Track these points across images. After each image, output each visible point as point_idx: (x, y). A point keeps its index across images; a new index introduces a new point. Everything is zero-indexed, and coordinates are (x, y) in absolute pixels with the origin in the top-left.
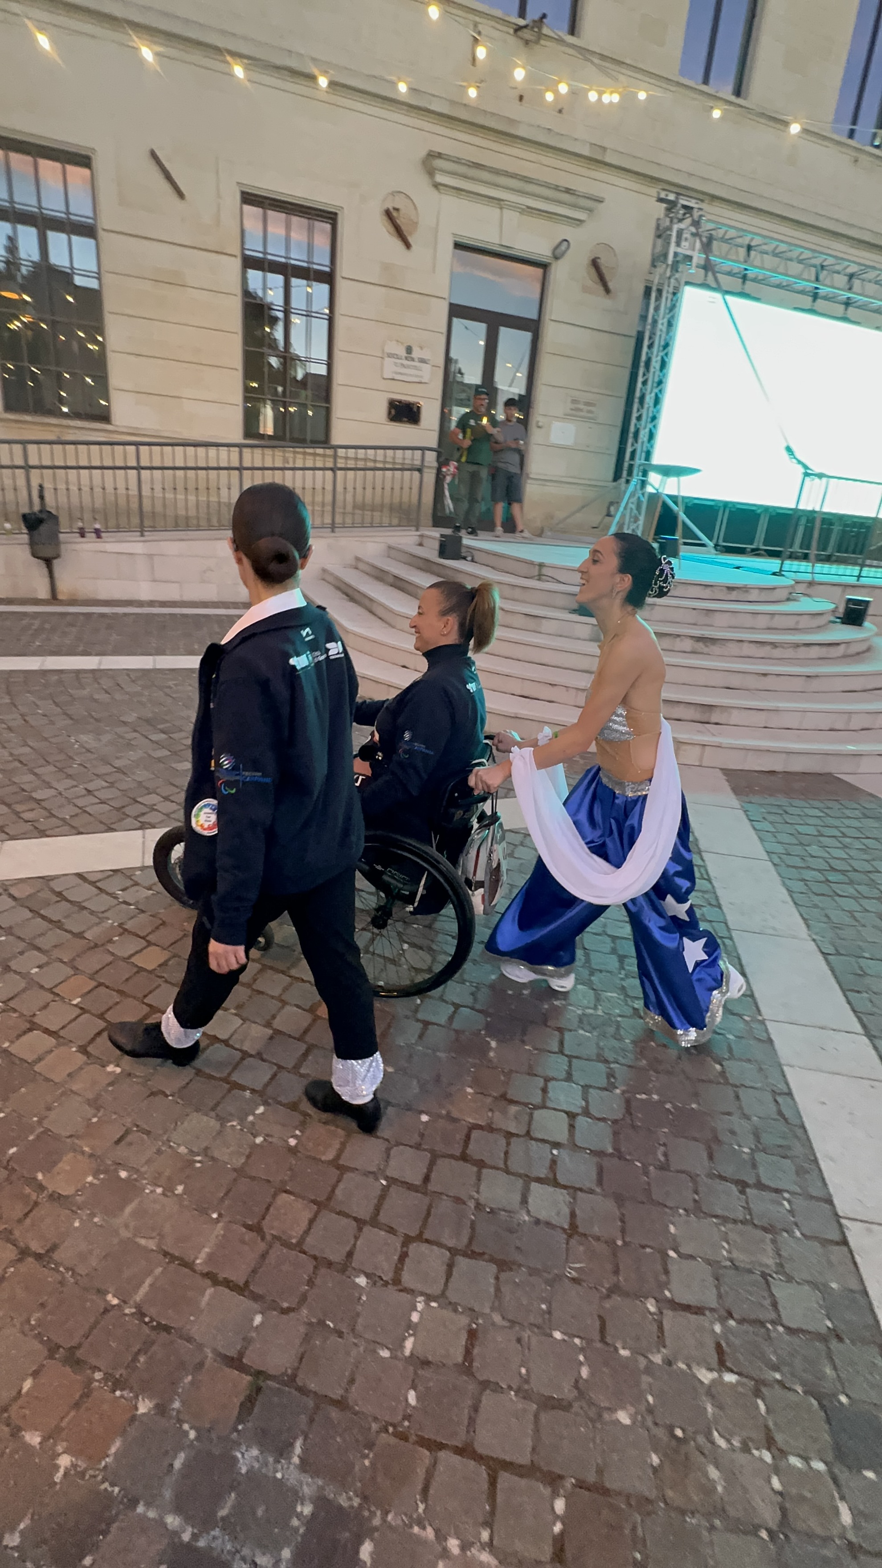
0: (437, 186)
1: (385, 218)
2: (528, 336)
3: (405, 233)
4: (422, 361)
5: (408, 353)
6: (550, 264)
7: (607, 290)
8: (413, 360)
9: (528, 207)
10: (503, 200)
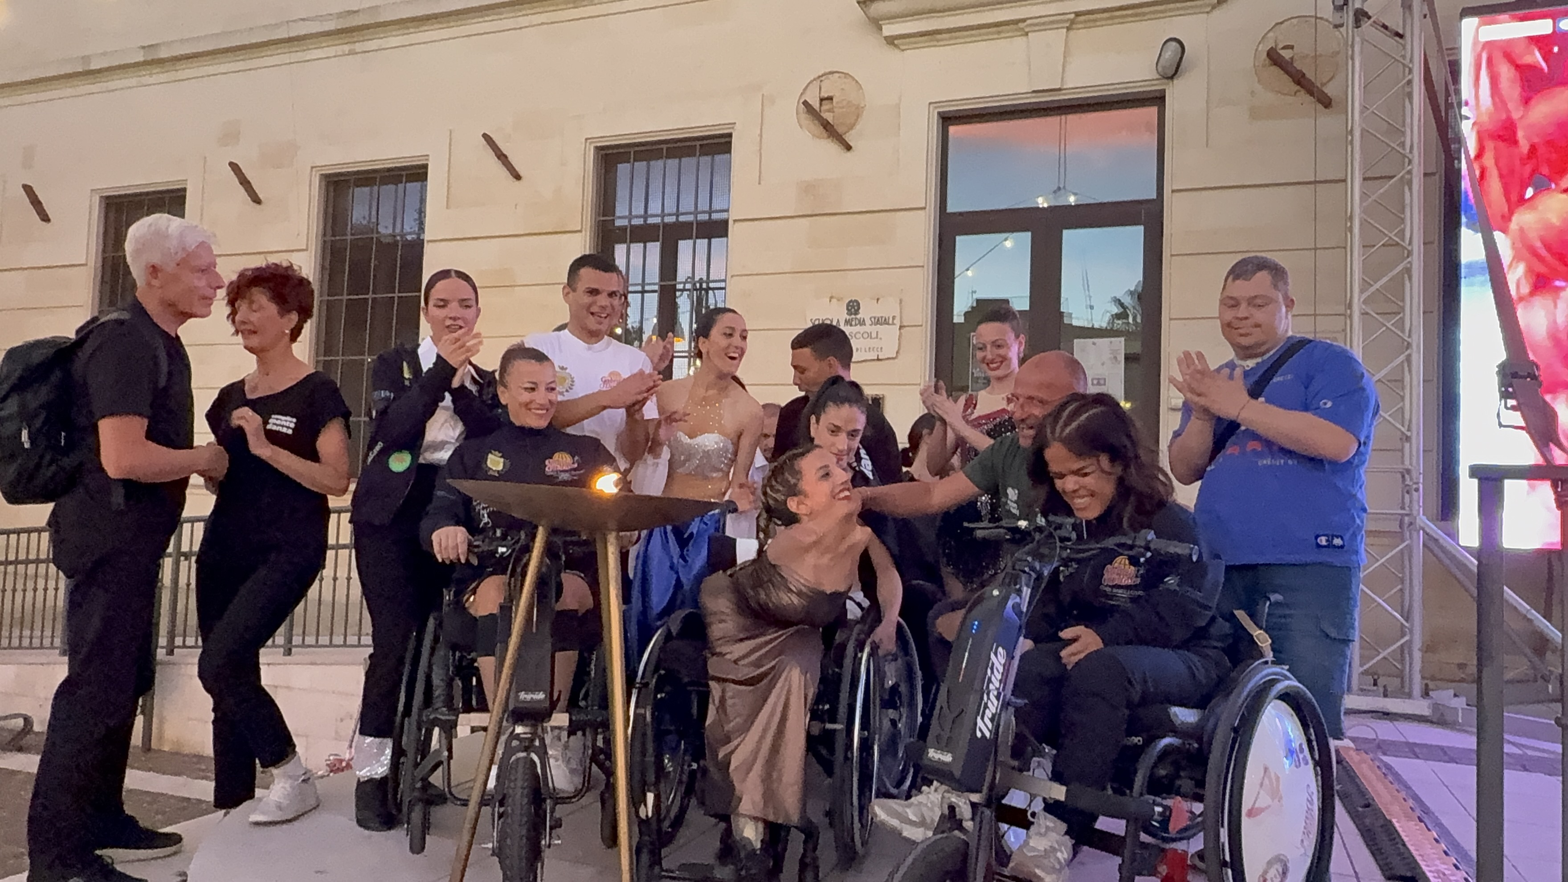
0: (891, 41)
1: (805, 117)
2: (1137, 233)
3: (840, 130)
4: (879, 321)
5: (849, 312)
6: (1164, 90)
7: (1326, 102)
8: (862, 323)
9: (1078, 14)
10: (1024, 20)
